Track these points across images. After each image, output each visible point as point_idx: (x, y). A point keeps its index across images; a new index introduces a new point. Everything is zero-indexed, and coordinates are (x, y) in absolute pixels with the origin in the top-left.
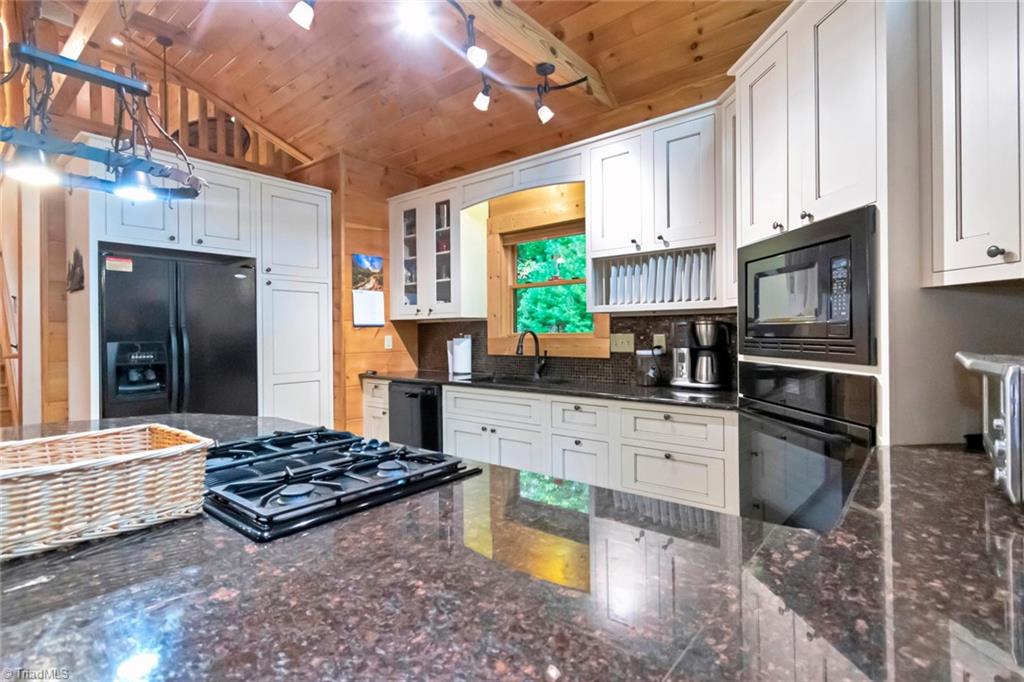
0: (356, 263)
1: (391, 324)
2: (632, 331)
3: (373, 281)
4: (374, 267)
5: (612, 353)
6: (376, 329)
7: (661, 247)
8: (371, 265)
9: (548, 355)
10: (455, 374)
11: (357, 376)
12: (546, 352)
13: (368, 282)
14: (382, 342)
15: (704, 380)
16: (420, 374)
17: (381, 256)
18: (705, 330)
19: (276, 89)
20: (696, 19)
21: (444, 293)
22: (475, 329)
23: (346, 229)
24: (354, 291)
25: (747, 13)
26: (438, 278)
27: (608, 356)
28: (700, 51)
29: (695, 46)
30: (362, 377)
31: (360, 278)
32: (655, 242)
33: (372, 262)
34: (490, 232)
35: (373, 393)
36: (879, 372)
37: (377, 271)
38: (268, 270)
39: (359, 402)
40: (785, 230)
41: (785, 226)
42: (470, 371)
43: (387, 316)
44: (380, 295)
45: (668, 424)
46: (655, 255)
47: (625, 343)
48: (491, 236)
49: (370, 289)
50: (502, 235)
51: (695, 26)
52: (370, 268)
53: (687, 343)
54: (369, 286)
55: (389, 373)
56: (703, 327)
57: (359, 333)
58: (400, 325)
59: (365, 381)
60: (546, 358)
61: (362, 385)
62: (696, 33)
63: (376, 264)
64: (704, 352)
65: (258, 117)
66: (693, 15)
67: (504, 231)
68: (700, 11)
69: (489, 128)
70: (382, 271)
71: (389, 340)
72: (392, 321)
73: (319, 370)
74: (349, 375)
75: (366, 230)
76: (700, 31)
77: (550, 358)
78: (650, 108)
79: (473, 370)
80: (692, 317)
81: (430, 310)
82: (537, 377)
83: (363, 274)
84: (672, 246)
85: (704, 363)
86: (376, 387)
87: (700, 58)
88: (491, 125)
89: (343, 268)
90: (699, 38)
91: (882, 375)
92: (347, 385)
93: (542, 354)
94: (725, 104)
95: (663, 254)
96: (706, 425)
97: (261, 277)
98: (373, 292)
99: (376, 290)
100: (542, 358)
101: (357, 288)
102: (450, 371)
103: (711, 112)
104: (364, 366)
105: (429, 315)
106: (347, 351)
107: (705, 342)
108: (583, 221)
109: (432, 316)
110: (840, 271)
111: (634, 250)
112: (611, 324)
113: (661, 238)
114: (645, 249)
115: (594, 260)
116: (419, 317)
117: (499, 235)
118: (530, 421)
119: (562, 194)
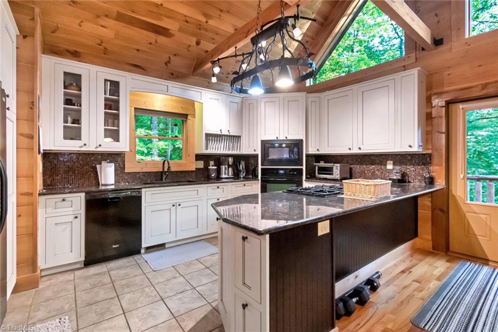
2: (203, 160)
5: (196, 168)
7: (228, 134)
10: (105, 185)
15: (231, 175)
18: (231, 160)
27: (195, 170)
30: (39, 195)
32: (227, 132)
40: (279, 139)
41: (278, 137)
42: (114, 183)
47: (201, 164)
53: (226, 164)
64: (231, 167)
67: (136, 107)
69: (135, 51)
82: (164, 181)
84: (231, 134)
85: (231, 169)
86: (63, 200)
88: (138, 50)
91: (304, 168)
95: (228, 136)
96: (252, 186)
103: (241, 98)
105: (97, 147)
107: (230, 164)
108: (187, 115)
109: (99, 149)
110: (296, 150)
111: (220, 133)
112: (196, 158)
113: (229, 131)
114: (223, 133)
115: (206, 133)
116: (84, 149)
117: (134, 108)
118: (198, 196)
119: (173, 100)
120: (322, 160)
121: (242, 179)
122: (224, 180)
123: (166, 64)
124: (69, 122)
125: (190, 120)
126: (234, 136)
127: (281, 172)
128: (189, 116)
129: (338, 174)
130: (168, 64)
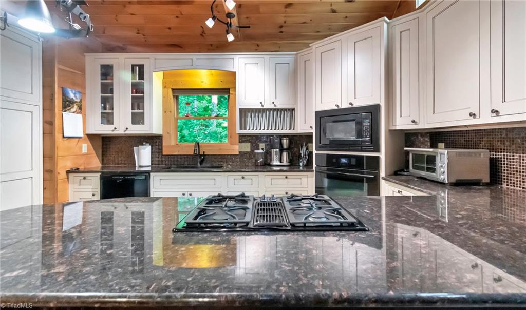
0: (64, 94)
1: (86, 136)
2: (250, 142)
3: (75, 108)
4: (76, 98)
5: (239, 152)
6: (78, 139)
7: (272, 107)
8: (75, 96)
9: (205, 154)
10: (141, 167)
11: (65, 173)
12: (204, 152)
13: (73, 107)
14: (81, 148)
15: (285, 162)
16: (102, 168)
17: (80, 91)
18: (285, 142)
20: (285, 17)
21: (138, 119)
22: (154, 140)
23: (59, 69)
24: (63, 113)
25: (302, 22)
26: (132, 110)
27: (238, 153)
28: (283, 29)
29: (281, 27)
30: (68, 172)
31: (67, 104)
32: (270, 104)
33: (75, 94)
34: (165, 87)
35: (80, 182)
36: (381, 154)
37: (78, 100)
39: (66, 189)
40: (340, 107)
41: (340, 105)
42: (150, 165)
43: (84, 131)
44: (80, 116)
45: (286, 180)
46: (270, 110)
47: (247, 147)
48: (165, 89)
49: (74, 113)
50: (173, 89)
51: (284, 19)
52: (74, 98)
53: (279, 147)
54: (73, 110)
55: (85, 169)
56: (285, 141)
57: (66, 142)
58: (91, 137)
59: (71, 175)
60: (204, 155)
61: (68, 178)
62: (283, 22)
63: (78, 95)
64: (285, 151)
66: (284, 15)
67: (174, 87)
68: (288, 15)
69: (168, 30)
70: (81, 101)
71: (85, 147)
72: (87, 135)
73: (32, 170)
74: (60, 172)
75: (72, 72)
76: (285, 22)
77: (206, 155)
78: (258, 45)
79: (152, 164)
80: (281, 136)
81: (127, 129)
82: (199, 164)
83: (69, 102)
84: (277, 107)
85: (285, 154)
86: (84, 178)
87: (281, 32)
88: (170, 28)
89: (56, 96)
90: (284, 25)
91: (382, 155)
92: (58, 178)
93: (201, 153)
94: (299, 55)
95: (274, 110)
96: (301, 179)
98: (75, 115)
99: (77, 113)
100: (202, 155)
101: (65, 111)
102: (137, 165)
103: (294, 56)
104: (69, 165)
105: (125, 131)
106: (59, 155)
107: (285, 147)
108: (229, 89)
109: (127, 132)
110: (367, 123)
111: (260, 107)
112: (239, 139)
113: (273, 103)
114: (265, 107)
115: (240, 109)
116: (116, 132)
117: (171, 90)
118: (214, 186)
119: (212, 75)
120: (441, 142)
121: (301, 168)
122: (275, 168)
123: (201, 35)
124: (107, 108)
125: (232, 94)
126: (282, 110)
127: (344, 161)
128: (231, 89)
129: (444, 173)
130: (203, 34)
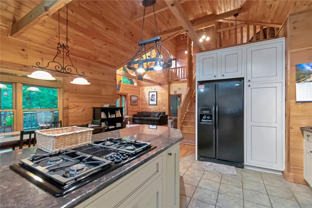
19: (271, 6)
38: (249, 81)
61: (303, 133)
65: (270, 21)
73: (276, 123)
83: (304, 74)
89: (289, 73)
92: (291, 132)
97: (246, 84)
101: (299, 82)
106: (291, 115)
